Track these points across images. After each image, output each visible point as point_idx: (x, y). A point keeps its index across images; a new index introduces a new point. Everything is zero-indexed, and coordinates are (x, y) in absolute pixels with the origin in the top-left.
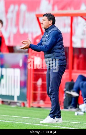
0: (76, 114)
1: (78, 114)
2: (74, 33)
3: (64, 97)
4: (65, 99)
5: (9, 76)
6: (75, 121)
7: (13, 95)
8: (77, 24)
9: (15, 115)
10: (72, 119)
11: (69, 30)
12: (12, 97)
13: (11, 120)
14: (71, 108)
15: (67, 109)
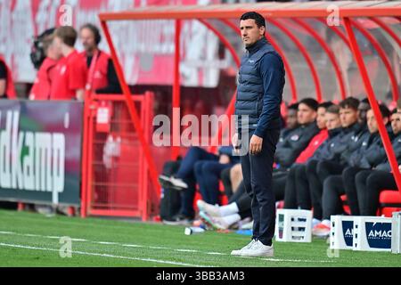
0: (187, 232)
1: (192, 232)
2: (184, 54)
3: (162, 196)
4: (162, 199)
5: (41, 150)
6: (185, 246)
7: (49, 189)
8: (191, 36)
9: (53, 235)
10: (179, 244)
11: (172, 48)
12: (48, 195)
13: (45, 246)
14: (181, 219)
15: (174, 220)
